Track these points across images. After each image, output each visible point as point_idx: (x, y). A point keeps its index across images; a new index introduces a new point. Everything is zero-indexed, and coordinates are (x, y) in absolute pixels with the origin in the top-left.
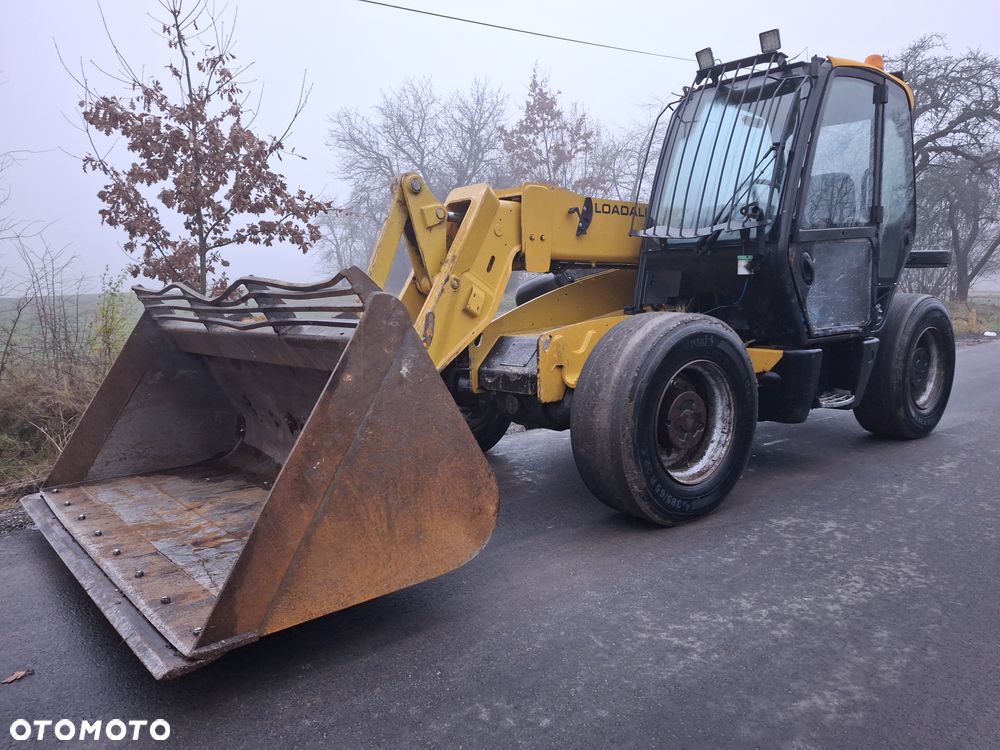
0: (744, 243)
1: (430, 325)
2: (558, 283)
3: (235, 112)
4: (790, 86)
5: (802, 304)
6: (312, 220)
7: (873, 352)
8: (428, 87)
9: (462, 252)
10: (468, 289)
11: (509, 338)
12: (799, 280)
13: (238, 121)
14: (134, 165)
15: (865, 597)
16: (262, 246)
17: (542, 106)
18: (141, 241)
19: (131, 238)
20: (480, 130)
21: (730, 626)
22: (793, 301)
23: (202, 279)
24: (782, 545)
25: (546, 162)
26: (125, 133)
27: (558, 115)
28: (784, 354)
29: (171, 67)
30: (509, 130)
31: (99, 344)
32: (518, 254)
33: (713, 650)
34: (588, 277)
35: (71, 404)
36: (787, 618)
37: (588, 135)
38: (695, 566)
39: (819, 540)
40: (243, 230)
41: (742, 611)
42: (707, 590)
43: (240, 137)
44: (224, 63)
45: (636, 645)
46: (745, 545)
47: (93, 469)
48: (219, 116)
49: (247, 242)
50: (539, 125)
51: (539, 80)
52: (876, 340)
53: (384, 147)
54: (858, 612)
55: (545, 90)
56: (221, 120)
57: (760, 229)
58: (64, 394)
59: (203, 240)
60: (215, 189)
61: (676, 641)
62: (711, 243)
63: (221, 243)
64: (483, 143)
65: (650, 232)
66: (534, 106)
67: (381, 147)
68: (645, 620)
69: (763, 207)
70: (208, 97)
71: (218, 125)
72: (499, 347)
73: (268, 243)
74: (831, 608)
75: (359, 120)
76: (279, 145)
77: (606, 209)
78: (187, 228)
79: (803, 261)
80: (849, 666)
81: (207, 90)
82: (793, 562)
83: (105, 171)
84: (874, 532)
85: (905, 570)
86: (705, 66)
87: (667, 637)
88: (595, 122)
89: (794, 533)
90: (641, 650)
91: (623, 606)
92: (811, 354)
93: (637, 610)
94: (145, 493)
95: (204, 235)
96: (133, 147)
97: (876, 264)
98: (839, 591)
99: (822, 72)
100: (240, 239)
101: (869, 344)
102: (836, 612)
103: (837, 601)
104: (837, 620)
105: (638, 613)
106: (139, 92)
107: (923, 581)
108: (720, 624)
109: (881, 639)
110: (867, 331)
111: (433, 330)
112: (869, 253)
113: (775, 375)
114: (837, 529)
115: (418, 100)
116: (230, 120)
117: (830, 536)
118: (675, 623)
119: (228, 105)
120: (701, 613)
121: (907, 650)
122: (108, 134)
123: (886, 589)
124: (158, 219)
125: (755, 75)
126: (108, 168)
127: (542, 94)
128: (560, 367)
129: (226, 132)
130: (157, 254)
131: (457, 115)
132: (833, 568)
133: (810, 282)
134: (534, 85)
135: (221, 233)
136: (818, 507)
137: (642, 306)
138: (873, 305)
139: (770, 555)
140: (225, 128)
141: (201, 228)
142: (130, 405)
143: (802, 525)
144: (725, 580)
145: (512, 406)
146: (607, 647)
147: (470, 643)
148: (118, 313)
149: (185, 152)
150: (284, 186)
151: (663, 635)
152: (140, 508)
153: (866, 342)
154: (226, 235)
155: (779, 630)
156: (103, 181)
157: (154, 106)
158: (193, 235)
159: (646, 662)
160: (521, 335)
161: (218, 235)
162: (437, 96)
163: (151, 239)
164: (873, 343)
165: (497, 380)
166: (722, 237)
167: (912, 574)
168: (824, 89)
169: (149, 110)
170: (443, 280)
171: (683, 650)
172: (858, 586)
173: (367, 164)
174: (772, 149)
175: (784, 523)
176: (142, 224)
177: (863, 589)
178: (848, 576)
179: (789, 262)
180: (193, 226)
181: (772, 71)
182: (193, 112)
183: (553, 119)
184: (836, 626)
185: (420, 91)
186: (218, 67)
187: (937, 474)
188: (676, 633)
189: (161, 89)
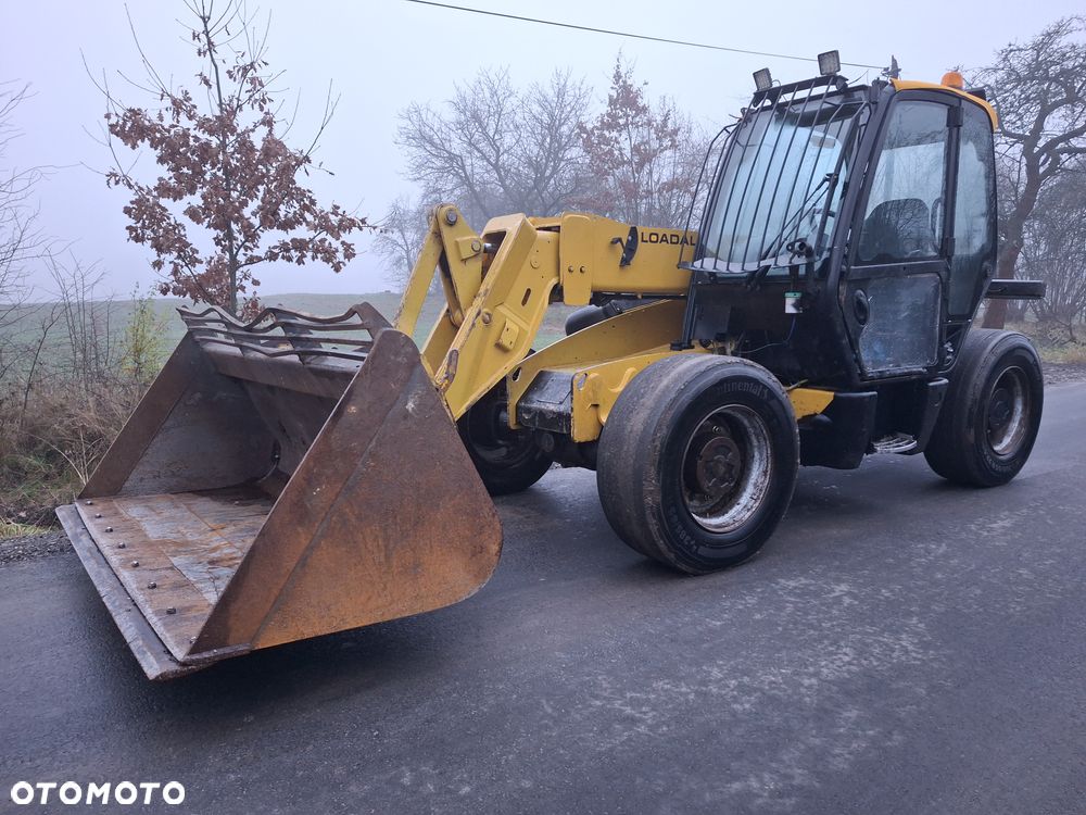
0: (793, 280)
1: (454, 363)
2: (606, 314)
3: (268, 122)
4: (847, 111)
5: (853, 345)
6: (345, 237)
7: (940, 394)
8: (506, 78)
9: (494, 286)
10: (501, 323)
11: (550, 373)
12: (851, 321)
13: (270, 131)
14: (160, 179)
15: (849, 672)
16: (294, 264)
17: (626, 99)
18: (169, 258)
19: (159, 256)
20: (561, 125)
21: (692, 697)
22: (844, 342)
23: (232, 299)
24: (780, 609)
25: (630, 163)
26: (154, 145)
27: (644, 109)
28: (835, 396)
29: (201, 75)
30: (589, 126)
31: (130, 364)
32: (556, 287)
33: (664, 723)
34: (638, 308)
35: (97, 427)
36: (756, 690)
37: (675, 132)
38: (678, 628)
39: (822, 605)
40: (275, 247)
41: (710, 681)
42: (680, 655)
43: (273, 148)
44: (255, 70)
45: (585, 712)
46: (740, 607)
47: (127, 484)
48: (251, 127)
49: (279, 260)
50: (622, 121)
51: (623, 71)
52: (945, 381)
53: (457, 146)
54: (835, 688)
55: (629, 82)
56: (253, 131)
57: (809, 266)
58: (89, 417)
59: (233, 258)
60: (244, 204)
61: (628, 710)
62: (760, 277)
63: (252, 261)
64: (564, 140)
65: (697, 264)
66: (617, 99)
67: (454, 145)
68: (604, 686)
69: (812, 242)
70: (240, 107)
71: (249, 136)
72: (539, 381)
73: (300, 261)
74: (806, 682)
75: (430, 116)
76: (307, 159)
77: (654, 238)
78: (217, 244)
79: (855, 300)
80: (802, 747)
81: (238, 100)
82: (785, 629)
83: (130, 186)
84: (887, 598)
85: (904, 643)
86: (762, 88)
87: (621, 705)
88: (686, 116)
89: (799, 596)
90: (588, 719)
91: (586, 669)
92: (864, 397)
93: (600, 674)
94: (174, 512)
95: (235, 251)
96: (161, 160)
97: (945, 301)
98: (823, 663)
99: (883, 98)
100: (272, 257)
101: (935, 386)
102: (810, 687)
103: (816, 674)
104: (808, 696)
105: (600, 678)
106: (167, 102)
107: (920, 656)
108: (681, 694)
109: (847, 720)
110: (932, 373)
111: (456, 367)
112: (937, 290)
113: (825, 418)
114: (849, 593)
115: (494, 93)
116: (263, 131)
117: (838, 600)
118: (634, 690)
119: (261, 116)
120: (666, 681)
121: (871, 732)
122: (133, 148)
123: (875, 663)
124: (185, 236)
125: (812, 99)
126: (132, 183)
127: (626, 89)
128: (596, 406)
129: (259, 145)
130: (186, 271)
131: (536, 109)
132: (827, 637)
133: (864, 322)
134: (618, 76)
135: (251, 249)
136: (838, 567)
137: (690, 341)
138: (942, 344)
139: (762, 620)
140: (257, 139)
141: (231, 245)
142: (167, 424)
143: (811, 588)
144: (705, 645)
145: (548, 444)
146: (555, 714)
147: (418, 702)
148: (149, 331)
149: (213, 166)
150: (313, 202)
151: (617, 704)
152: (167, 525)
153: (931, 384)
154: (256, 252)
155: (742, 704)
156: (127, 197)
157: (183, 117)
158: (223, 251)
159: (591, 731)
160: (561, 371)
161: (249, 253)
162: (514, 89)
163: (179, 257)
164: (941, 385)
165: (534, 418)
166: (771, 272)
167: (910, 648)
168: (884, 116)
169: (178, 122)
170: (475, 315)
171: (632, 720)
172: (847, 659)
173: (438, 163)
174: (825, 180)
175: (792, 584)
176: (169, 241)
177: (850, 663)
178: (839, 647)
179: (839, 301)
180: (223, 243)
181: (830, 95)
182: (223, 123)
183: (637, 115)
184: (805, 702)
185: (496, 83)
186: (249, 75)
187: (986, 534)
188: (633, 703)
189: (190, 99)
